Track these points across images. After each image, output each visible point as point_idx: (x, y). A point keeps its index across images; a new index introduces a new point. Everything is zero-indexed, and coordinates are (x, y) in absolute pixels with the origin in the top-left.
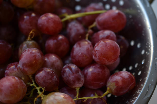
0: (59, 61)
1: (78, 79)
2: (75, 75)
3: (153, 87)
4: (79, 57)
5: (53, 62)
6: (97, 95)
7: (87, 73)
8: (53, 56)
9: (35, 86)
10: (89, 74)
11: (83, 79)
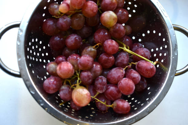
0: (100, 71)
1: (102, 89)
2: (102, 86)
3: (134, 121)
4: (112, 77)
5: (96, 71)
6: (105, 103)
7: (109, 88)
8: (99, 66)
9: (78, 76)
10: (110, 90)
11: (104, 91)
